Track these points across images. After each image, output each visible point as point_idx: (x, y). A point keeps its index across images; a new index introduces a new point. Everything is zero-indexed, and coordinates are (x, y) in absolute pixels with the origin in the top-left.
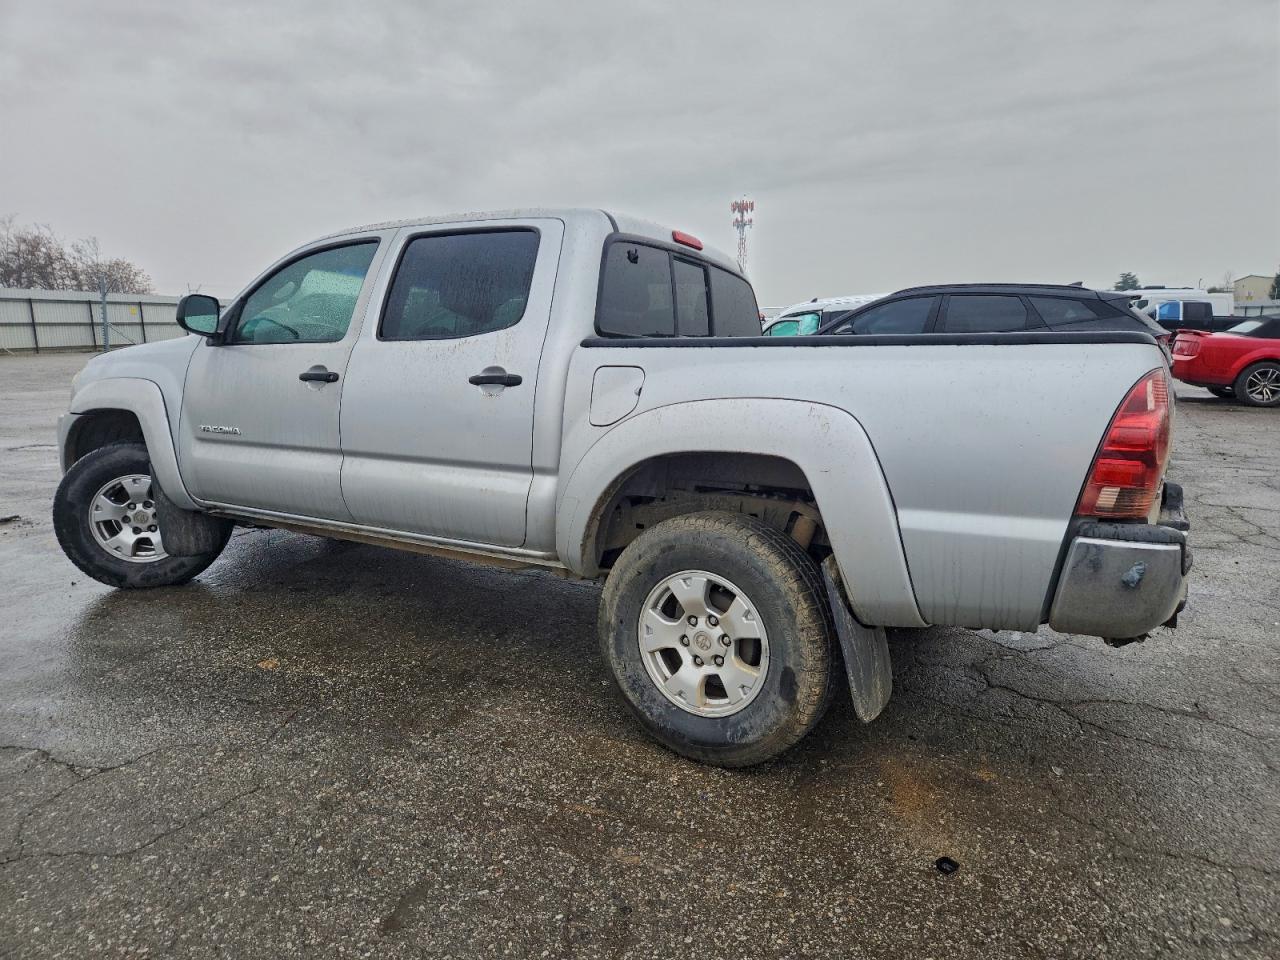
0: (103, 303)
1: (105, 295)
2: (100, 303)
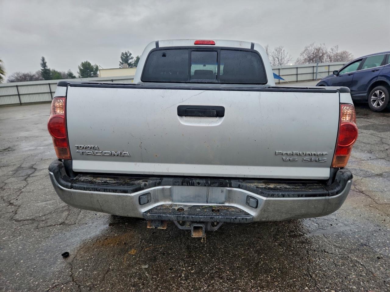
0: (317, 67)
1: (318, 64)
2: (316, 66)
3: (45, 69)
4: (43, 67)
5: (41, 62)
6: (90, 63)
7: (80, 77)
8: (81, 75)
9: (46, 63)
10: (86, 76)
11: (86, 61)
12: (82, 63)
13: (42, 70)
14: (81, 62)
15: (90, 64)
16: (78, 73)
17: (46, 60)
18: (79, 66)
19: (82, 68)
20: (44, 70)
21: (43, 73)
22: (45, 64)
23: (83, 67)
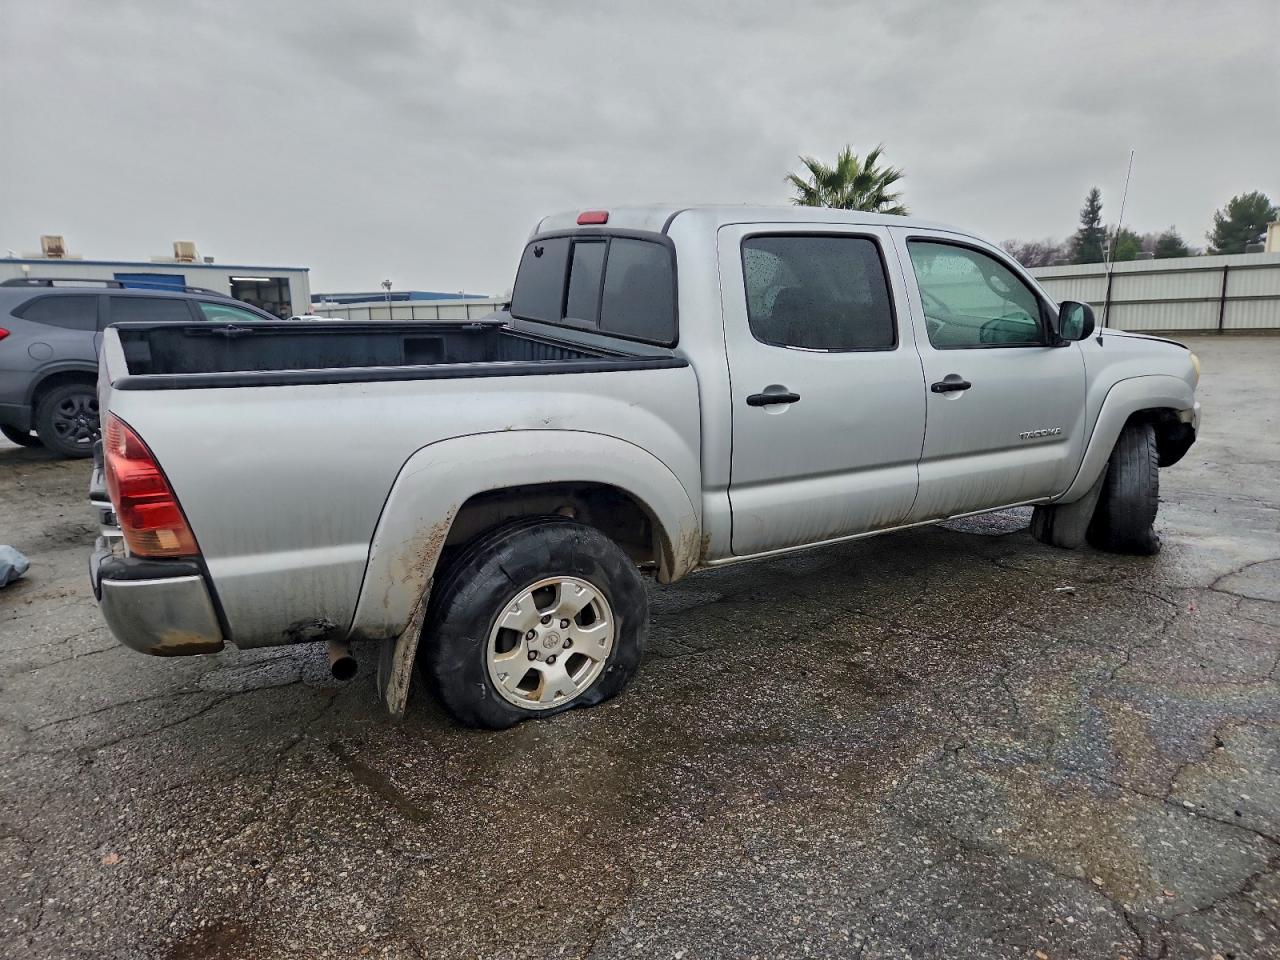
3: (1091, 228)
4: (1086, 223)
5: (1084, 205)
6: (1268, 196)
7: (1211, 252)
8: (1219, 246)
9: (1099, 208)
10: (1236, 246)
11: (1249, 193)
12: (1235, 201)
13: (1081, 231)
14: (1232, 198)
15: (1267, 202)
16: (1208, 236)
17: (1101, 200)
18: (1218, 213)
19: (1228, 219)
20: (1086, 230)
21: (1082, 239)
22: (1097, 212)
23: (1232, 216)
